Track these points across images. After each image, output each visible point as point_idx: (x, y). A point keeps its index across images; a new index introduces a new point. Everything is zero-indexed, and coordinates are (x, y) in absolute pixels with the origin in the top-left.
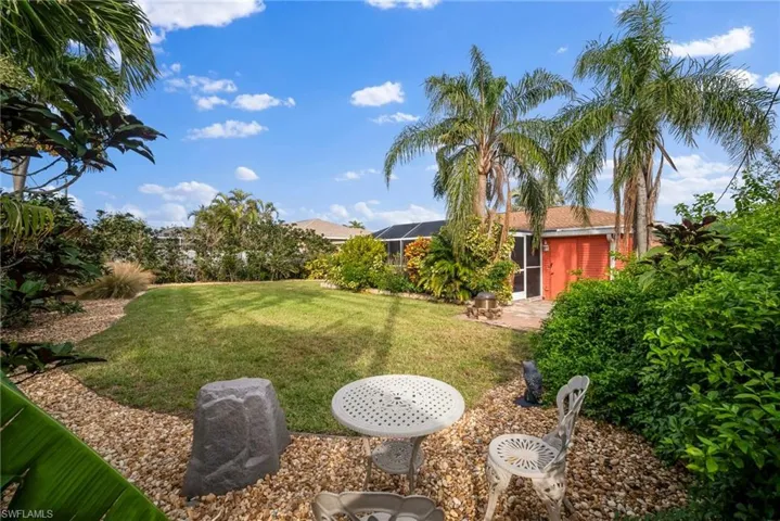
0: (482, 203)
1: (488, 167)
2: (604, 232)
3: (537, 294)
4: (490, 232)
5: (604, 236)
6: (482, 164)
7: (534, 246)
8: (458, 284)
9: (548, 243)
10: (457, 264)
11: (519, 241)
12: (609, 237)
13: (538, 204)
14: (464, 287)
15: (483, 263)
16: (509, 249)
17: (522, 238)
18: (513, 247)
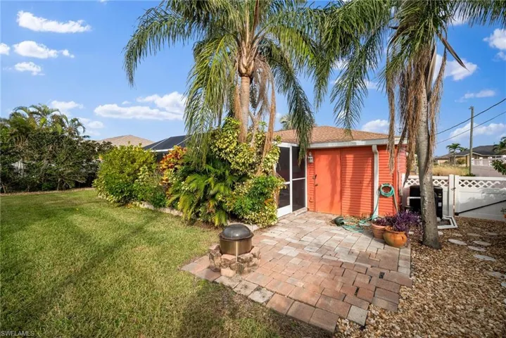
0: (245, 109)
1: (252, 67)
2: (369, 143)
3: (302, 205)
4: (253, 141)
5: (370, 147)
6: (245, 64)
7: (300, 158)
8: (212, 203)
9: (313, 155)
10: (211, 179)
11: (284, 152)
12: (374, 148)
13: (304, 113)
14: (219, 207)
15: (243, 178)
16: (273, 161)
17: (289, 149)
18: (277, 158)
